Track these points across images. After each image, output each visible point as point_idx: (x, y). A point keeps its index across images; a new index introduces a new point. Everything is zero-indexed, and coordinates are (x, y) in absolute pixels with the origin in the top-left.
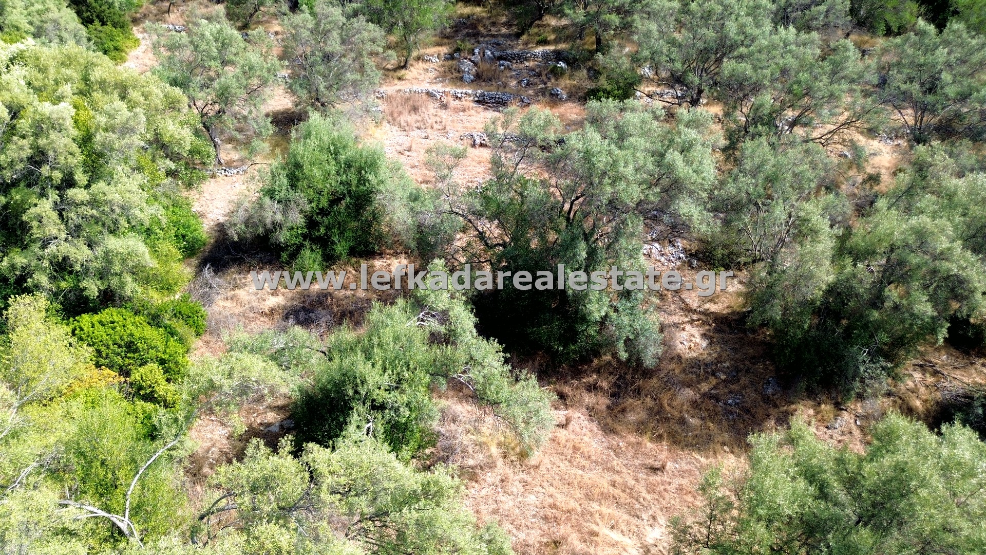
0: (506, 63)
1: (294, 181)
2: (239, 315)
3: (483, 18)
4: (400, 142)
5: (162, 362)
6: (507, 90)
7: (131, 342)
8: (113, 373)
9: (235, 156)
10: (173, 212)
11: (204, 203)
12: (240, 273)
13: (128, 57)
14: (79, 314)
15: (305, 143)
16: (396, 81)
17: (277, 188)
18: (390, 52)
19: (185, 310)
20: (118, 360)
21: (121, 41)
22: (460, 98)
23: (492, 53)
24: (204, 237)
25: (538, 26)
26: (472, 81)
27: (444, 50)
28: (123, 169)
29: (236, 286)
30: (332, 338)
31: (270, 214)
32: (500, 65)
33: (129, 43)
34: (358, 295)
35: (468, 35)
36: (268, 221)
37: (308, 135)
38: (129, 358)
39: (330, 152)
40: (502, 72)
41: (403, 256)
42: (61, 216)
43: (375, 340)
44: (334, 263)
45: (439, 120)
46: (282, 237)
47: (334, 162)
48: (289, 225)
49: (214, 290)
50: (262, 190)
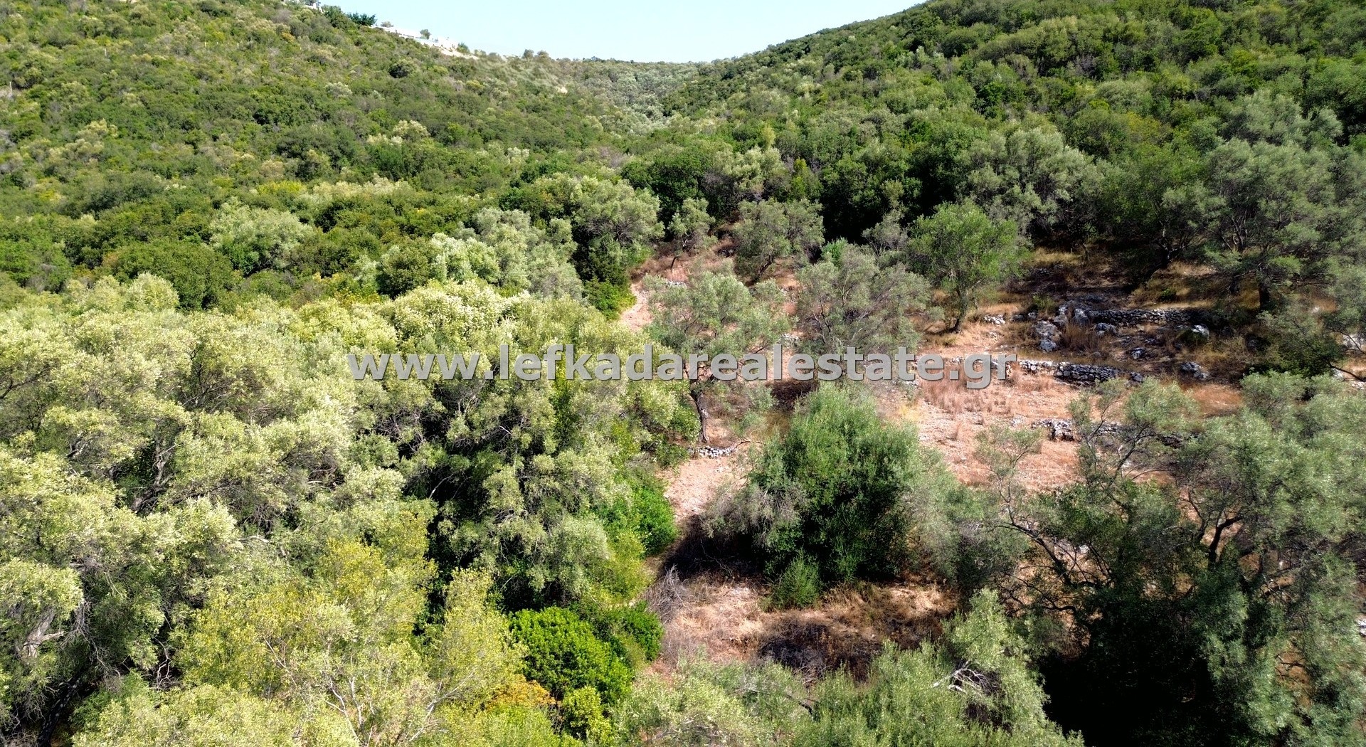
0: (1108, 326)
1: (792, 466)
2: (703, 640)
3: (1074, 267)
4: (942, 426)
5: (601, 687)
6: (1109, 362)
7: (571, 654)
8: (544, 692)
9: (722, 433)
10: (642, 495)
11: (679, 489)
12: (711, 584)
13: (621, 317)
14: (519, 608)
15: (811, 419)
16: (941, 348)
17: (769, 474)
18: (936, 309)
19: (638, 623)
20: (552, 675)
21: (616, 299)
22: (1034, 372)
23: (1086, 313)
24: (674, 531)
25: (1161, 277)
26: (1054, 350)
27: (1014, 308)
28: (595, 437)
29: (704, 600)
30: (822, 688)
31: (757, 506)
32: (1098, 329)
33: (625, 301)
34: (864, 635)
35: (1050, 289)
36: (754, 516)
37: (817, 408)
38: (565, 675)
39: (843, 432)
40: (1102, 338)
41: (934, 587)
42: (521, 485)
43: (884, 700)
44: (834, 585)
45: (1000, 400)
46: (770, 539)
47: (847, 446)
48: (781, 524)
49: (676, 601)
50: (750, 475)
